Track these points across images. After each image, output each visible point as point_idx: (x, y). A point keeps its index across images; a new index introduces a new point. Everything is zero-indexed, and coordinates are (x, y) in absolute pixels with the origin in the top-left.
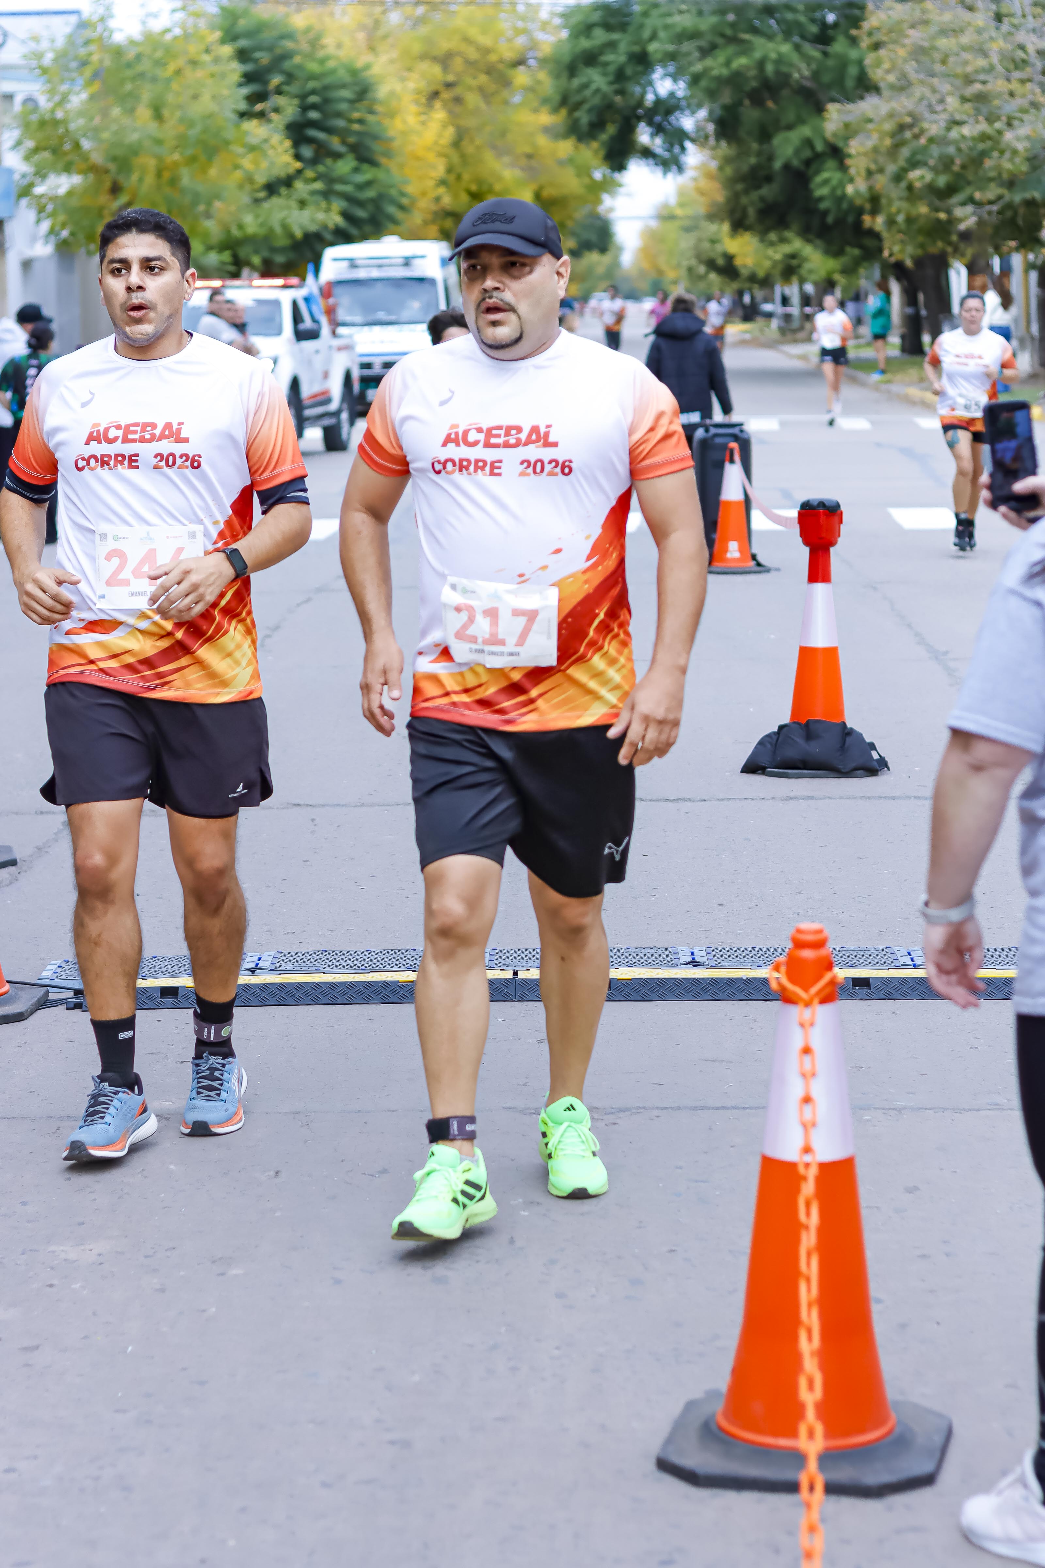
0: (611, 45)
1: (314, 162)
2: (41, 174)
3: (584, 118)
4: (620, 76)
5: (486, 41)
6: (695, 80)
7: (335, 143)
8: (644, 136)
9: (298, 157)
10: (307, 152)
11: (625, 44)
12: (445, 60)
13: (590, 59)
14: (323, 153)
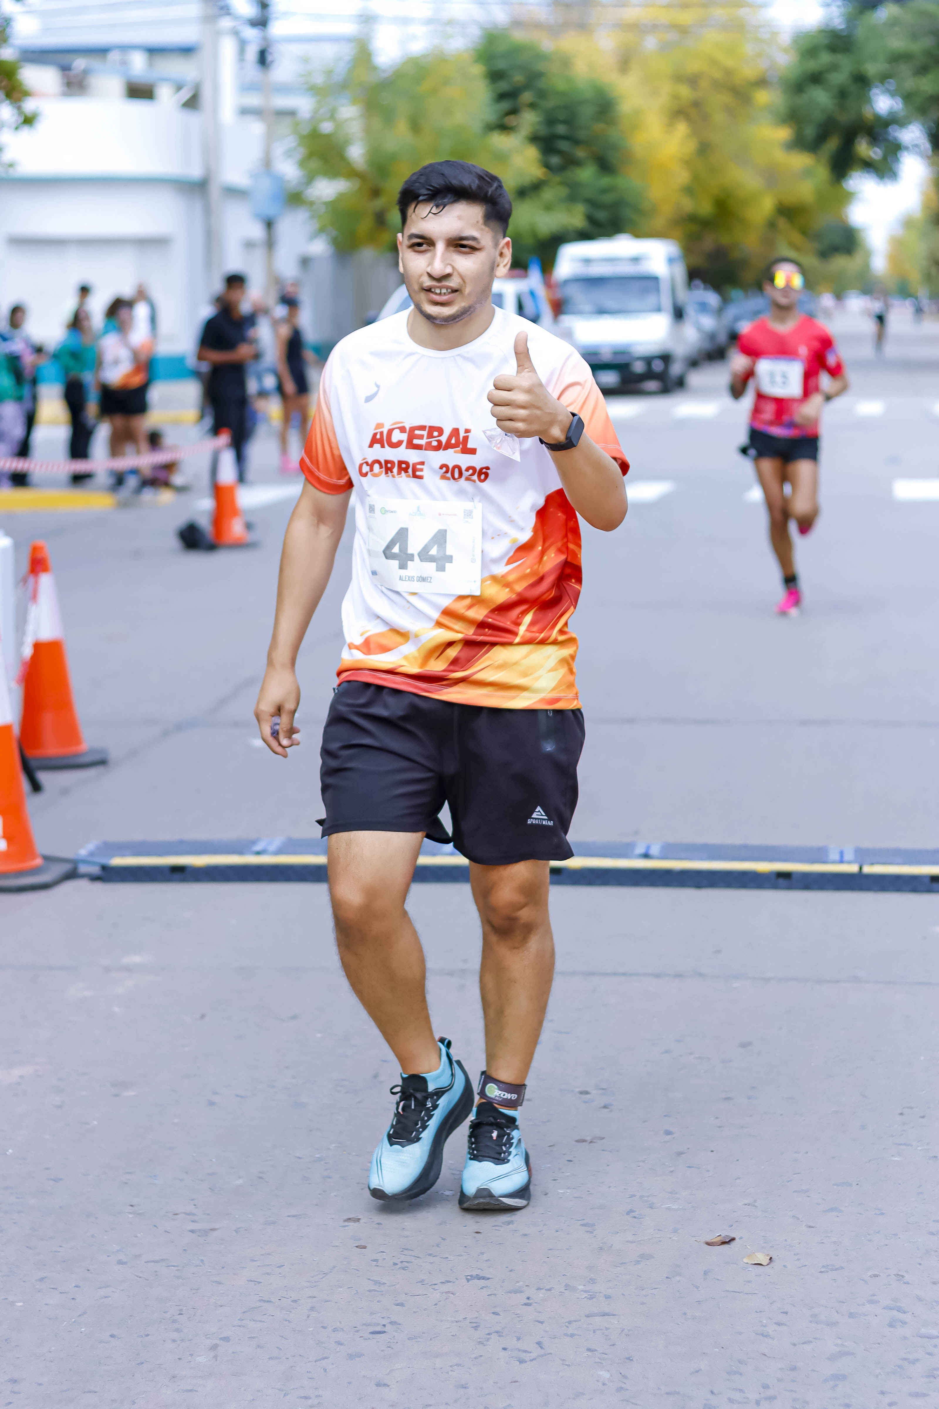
0: (834, 67)
1: (561, 169)
2: (310, 179)
3: (810, 132)
4: (842, 94)
5: (729, 63)
6: (908, 97)
7: (580, 153)
8: (863, 148)
9: (547, 166)
10: (555, 160)
11: (846, 65)
12: (693, 81)
13: (815, 78)
14: (571, 162)
